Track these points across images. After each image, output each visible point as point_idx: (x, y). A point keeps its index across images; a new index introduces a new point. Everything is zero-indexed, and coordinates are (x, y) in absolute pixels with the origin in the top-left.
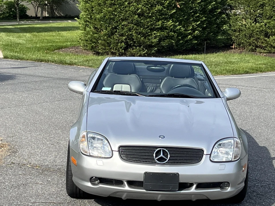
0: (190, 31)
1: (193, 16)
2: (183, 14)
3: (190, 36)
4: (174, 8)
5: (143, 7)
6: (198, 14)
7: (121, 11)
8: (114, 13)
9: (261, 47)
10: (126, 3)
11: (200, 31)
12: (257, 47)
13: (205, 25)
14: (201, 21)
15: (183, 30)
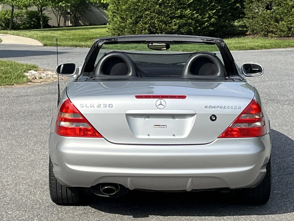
0: (207, 19)
1: (209, 5)
2: (200, 4)
3: (207, 23)
6: (213, 4)
7: (144, 2)
8: (138, 4)
9: (272, 32)
11: (215, 19)
12: (269, 32)
13: (221, 14)
14: (216, 10)
15: (200, 18)
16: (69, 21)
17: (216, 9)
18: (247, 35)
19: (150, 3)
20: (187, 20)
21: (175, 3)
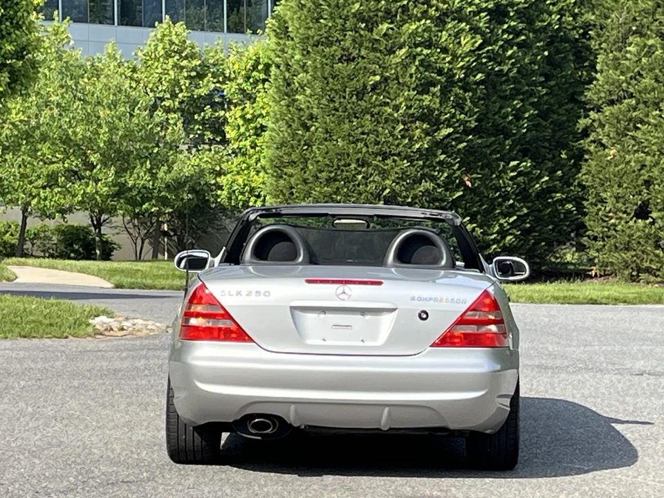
0: (495, 235)
1: (500, 205)
2: (480, 200)
3: (495, 246)
4: (458, 187)
5: (394, 184)
6: (511, 201)
7: (350, 194)
8: (334, 196)
9: (648, 270)
10: (360, 177)
11: (516, 236)
12: (639, 270)
13: (528, 225)
14: (518, 216)
15: (479, 232)
16: (166, 254)
17: (518, 213)
18: (591, 277)
19: (363, 197)
20: (447, 239)
21: (422, 196)
